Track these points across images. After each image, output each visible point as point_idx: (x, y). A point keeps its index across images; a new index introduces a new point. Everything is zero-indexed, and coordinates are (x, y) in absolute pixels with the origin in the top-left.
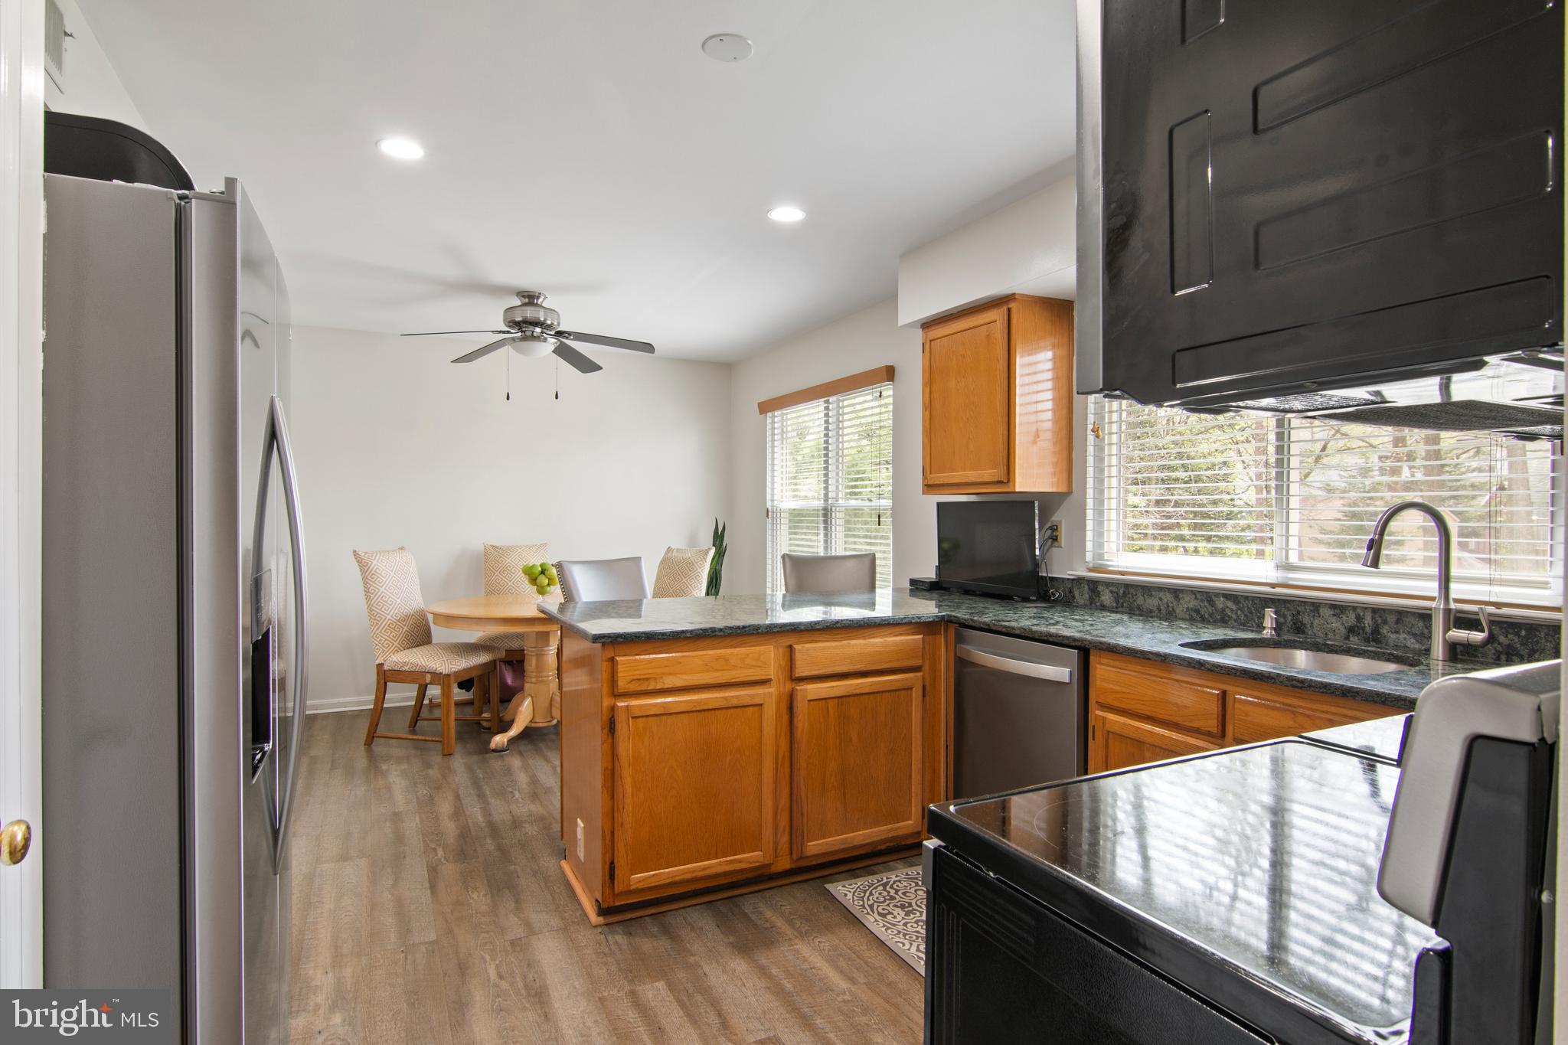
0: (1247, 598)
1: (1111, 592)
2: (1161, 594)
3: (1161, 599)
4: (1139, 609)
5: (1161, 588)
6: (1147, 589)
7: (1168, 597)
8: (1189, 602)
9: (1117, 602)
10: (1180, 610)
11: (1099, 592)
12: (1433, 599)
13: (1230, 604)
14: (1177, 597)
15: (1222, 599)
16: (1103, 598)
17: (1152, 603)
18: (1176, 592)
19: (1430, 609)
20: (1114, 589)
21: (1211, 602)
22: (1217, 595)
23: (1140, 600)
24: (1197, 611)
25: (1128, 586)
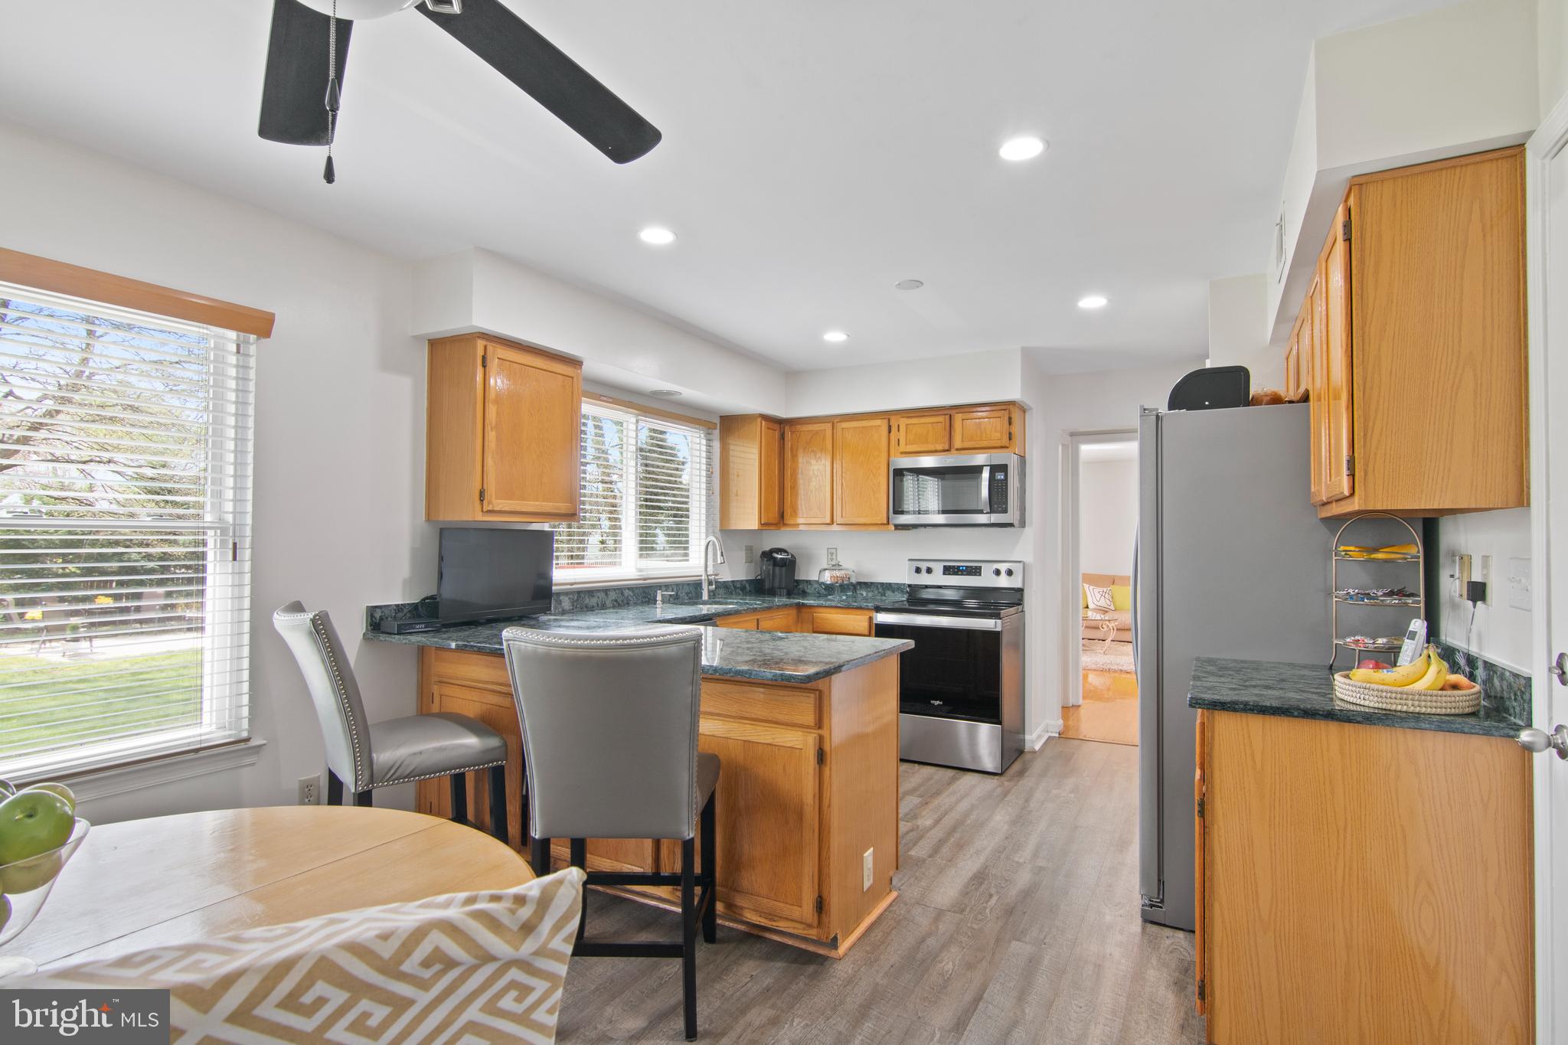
0: (637, 588)
1: (569, 599)
2: (599, 594)
3: (598, 597)
4: (586, 607)
5: (598, 590)
6: (591, 592)
7: (602, 595)
8: (613, 595)
9: (573, 605)
10: (608, 603)
11: (561, 601)
12: (701, 576)
13: (631, 593)
14: (606, 594)
15: (627, 591)
16: (563, 604)
17: (593, 601)
18: (606, 591)
19: (701, 580)
20: (571, 596)
21: (622, 594)
22: (625, 589)
23: (587, 601)
24: (616, 601)
25: (579, 592)
